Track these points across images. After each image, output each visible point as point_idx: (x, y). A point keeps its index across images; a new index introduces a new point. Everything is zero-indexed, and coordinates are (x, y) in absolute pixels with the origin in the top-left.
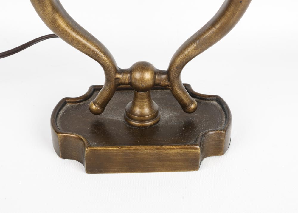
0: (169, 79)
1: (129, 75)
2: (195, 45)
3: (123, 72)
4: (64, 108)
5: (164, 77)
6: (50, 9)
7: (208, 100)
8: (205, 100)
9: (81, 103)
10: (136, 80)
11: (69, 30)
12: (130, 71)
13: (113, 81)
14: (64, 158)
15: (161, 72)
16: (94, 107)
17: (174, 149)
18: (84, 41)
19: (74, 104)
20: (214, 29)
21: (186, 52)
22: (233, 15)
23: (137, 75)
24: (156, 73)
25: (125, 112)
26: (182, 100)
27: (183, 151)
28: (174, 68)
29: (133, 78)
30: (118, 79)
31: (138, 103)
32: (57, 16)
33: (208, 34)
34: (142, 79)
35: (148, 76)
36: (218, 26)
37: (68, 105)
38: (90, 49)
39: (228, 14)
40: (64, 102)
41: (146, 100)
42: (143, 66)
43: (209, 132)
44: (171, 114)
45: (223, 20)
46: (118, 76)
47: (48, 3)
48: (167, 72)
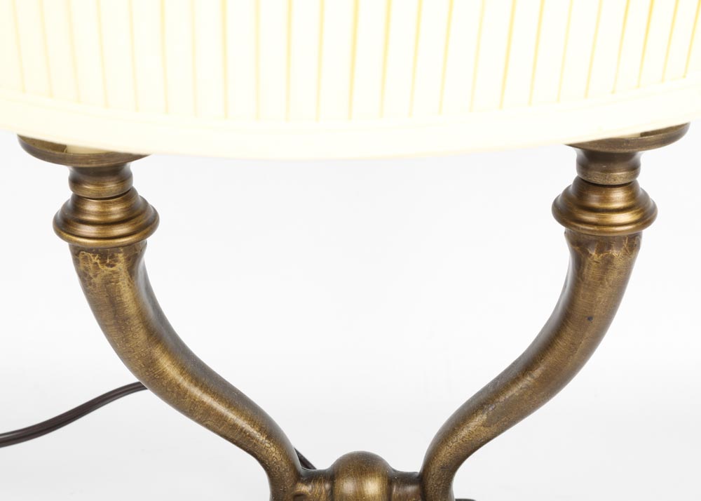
0: (423, 495)
1: (327, 486)
2: (485, 417)
3: (313, 477)
5: (411, 489)
6: (141, 336)
10: (344, 497)
11: (185, 384)
12: (331, 476)
15: (406, 479)
18: (221, 408)
20: (528, 380)
21: (464, 433)
22: (573, 347)
23: (348, 487)
24: (394, 480)
28: (435, 469)
30: (301, 495)
32: (157, 352)
33: (515, 391)
34: (360, 496)
35: (373, 488)
36: (537, 373)
38: (234, 426)
39: (561, 345)
42: (362, 465)
45: (550, 359)
46: (304, 488)
47: (136, 322)
48: (420, 479)
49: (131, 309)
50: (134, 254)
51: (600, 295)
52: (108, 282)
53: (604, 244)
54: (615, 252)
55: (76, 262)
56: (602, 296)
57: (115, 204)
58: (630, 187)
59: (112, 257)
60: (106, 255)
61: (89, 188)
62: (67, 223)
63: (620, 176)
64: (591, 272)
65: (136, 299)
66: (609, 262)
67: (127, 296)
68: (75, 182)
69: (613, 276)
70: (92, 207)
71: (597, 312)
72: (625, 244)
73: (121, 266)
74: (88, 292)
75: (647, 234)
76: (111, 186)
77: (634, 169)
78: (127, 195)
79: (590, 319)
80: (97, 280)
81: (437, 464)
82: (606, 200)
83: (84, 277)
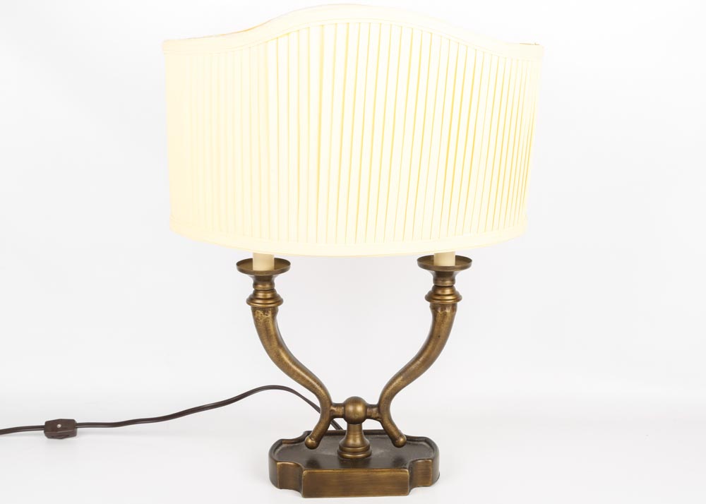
0: (379, 411)
1: (343, 408)
3: (337, 405)
4: (280, 448)
5: (375, 410)
7: (418, 441)
8: (415, 441)
9: (296, 444)
10: (349, 412)
11: (291, 364)
12: (344, 405)
13: (328, 412)
14: (281, 488)
15: (372, 406)
16: (310, 441)
17: (384, 472)
18: (303, 374)
19: (289, 445)
20: (418, 362)
21: (394, 384)
22: (433, 348)
23: (351, 408)
24: (367, 407)
25: (338, 448)
26: (392, 432)
27: (393, 473)
28: (383, 399)
29: (347, 409)
30: (332, 410)
31: (351, 436)
32: (281, 351)
33: (413, 367)
34: (355, 412)
35: (360, 409)
36: (421, 359)
37: (284, 446)
39: (430, 347)
40: (281, 442)
41: (358, 433)
42: (355, 401)
43: (417, 460)
44: (382, 451)
45: (426, 354)
46: (332, 408)
47: (274, 337)
48: (378, 406)
49: (273, 333)
50: (274, 312)
51: (442, 327)
52: (266, 321)
53: (444, 307)
54: (448, 311)
55: (254, 314)
56: (444, 328)
57: (269, 293)
58: (451, 287)
59: (267, 312)
60: (265, 310)
61: (260, 286)
62: (251, 300)
63: (448, 283)
64: (439, 319)
65: (275, 329)
66: (445, 314)
67: (271, 328)
68: (255, 285)
69: (447, 320)
70: (261, 295)
71: (442, 334)
72: (451, 307)
73: (270, 315)
74: (257, 326)
75: (459, 304)
76: (268, 286)
77: (453, 281)
78: (272, 290)
79: (439, 336)
80: (262, 321)
81: (385, 396)
82: (444, 292)
83: (256, 320)
